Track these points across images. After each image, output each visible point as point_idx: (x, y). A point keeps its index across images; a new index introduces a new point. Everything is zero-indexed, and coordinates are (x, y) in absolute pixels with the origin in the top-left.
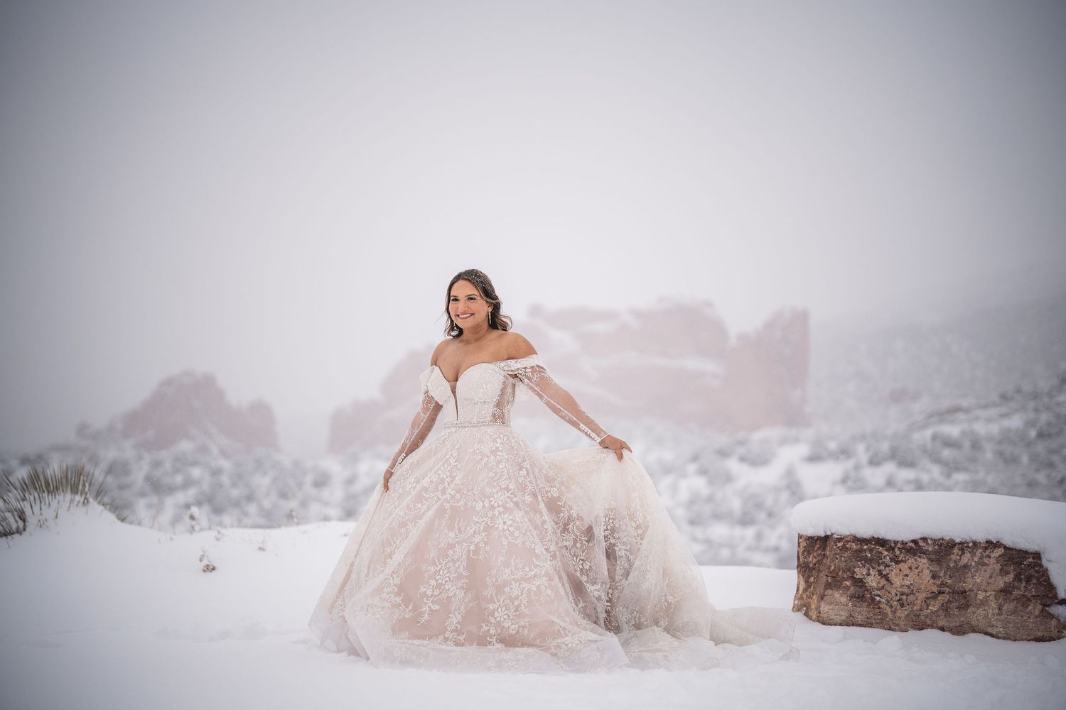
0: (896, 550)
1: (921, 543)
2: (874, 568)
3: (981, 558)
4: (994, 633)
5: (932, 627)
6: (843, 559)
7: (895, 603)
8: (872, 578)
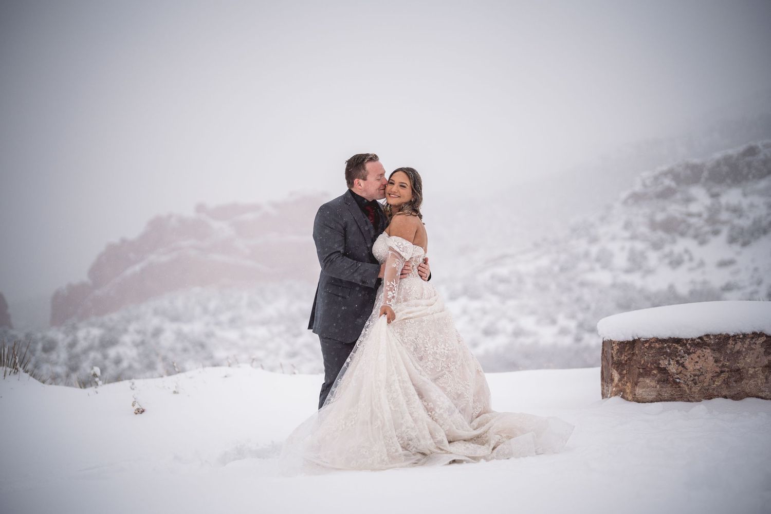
0: (688, 345)
1: (705, 339)
2: (673, 359)
3: (750, 345)
4: (763, 396)
5: (718, 396)
6: (650, 355)
7: (690, 382)
8: (672, 366)
